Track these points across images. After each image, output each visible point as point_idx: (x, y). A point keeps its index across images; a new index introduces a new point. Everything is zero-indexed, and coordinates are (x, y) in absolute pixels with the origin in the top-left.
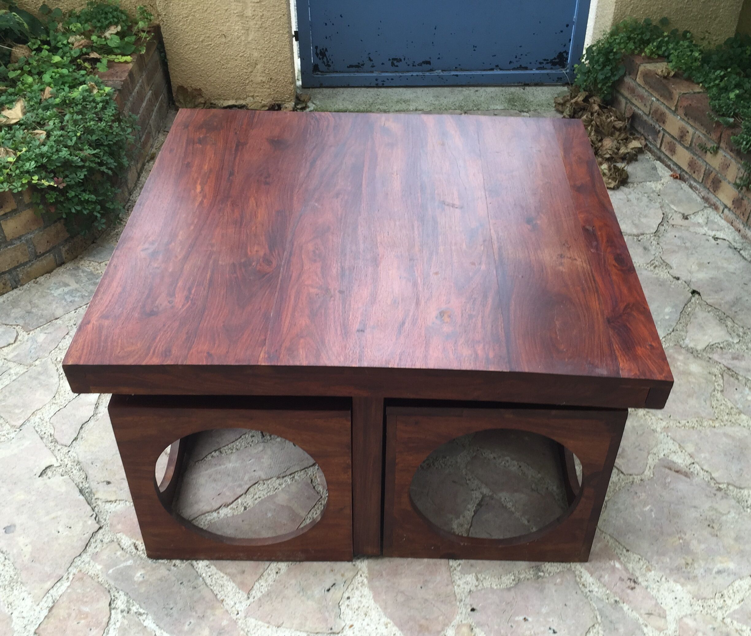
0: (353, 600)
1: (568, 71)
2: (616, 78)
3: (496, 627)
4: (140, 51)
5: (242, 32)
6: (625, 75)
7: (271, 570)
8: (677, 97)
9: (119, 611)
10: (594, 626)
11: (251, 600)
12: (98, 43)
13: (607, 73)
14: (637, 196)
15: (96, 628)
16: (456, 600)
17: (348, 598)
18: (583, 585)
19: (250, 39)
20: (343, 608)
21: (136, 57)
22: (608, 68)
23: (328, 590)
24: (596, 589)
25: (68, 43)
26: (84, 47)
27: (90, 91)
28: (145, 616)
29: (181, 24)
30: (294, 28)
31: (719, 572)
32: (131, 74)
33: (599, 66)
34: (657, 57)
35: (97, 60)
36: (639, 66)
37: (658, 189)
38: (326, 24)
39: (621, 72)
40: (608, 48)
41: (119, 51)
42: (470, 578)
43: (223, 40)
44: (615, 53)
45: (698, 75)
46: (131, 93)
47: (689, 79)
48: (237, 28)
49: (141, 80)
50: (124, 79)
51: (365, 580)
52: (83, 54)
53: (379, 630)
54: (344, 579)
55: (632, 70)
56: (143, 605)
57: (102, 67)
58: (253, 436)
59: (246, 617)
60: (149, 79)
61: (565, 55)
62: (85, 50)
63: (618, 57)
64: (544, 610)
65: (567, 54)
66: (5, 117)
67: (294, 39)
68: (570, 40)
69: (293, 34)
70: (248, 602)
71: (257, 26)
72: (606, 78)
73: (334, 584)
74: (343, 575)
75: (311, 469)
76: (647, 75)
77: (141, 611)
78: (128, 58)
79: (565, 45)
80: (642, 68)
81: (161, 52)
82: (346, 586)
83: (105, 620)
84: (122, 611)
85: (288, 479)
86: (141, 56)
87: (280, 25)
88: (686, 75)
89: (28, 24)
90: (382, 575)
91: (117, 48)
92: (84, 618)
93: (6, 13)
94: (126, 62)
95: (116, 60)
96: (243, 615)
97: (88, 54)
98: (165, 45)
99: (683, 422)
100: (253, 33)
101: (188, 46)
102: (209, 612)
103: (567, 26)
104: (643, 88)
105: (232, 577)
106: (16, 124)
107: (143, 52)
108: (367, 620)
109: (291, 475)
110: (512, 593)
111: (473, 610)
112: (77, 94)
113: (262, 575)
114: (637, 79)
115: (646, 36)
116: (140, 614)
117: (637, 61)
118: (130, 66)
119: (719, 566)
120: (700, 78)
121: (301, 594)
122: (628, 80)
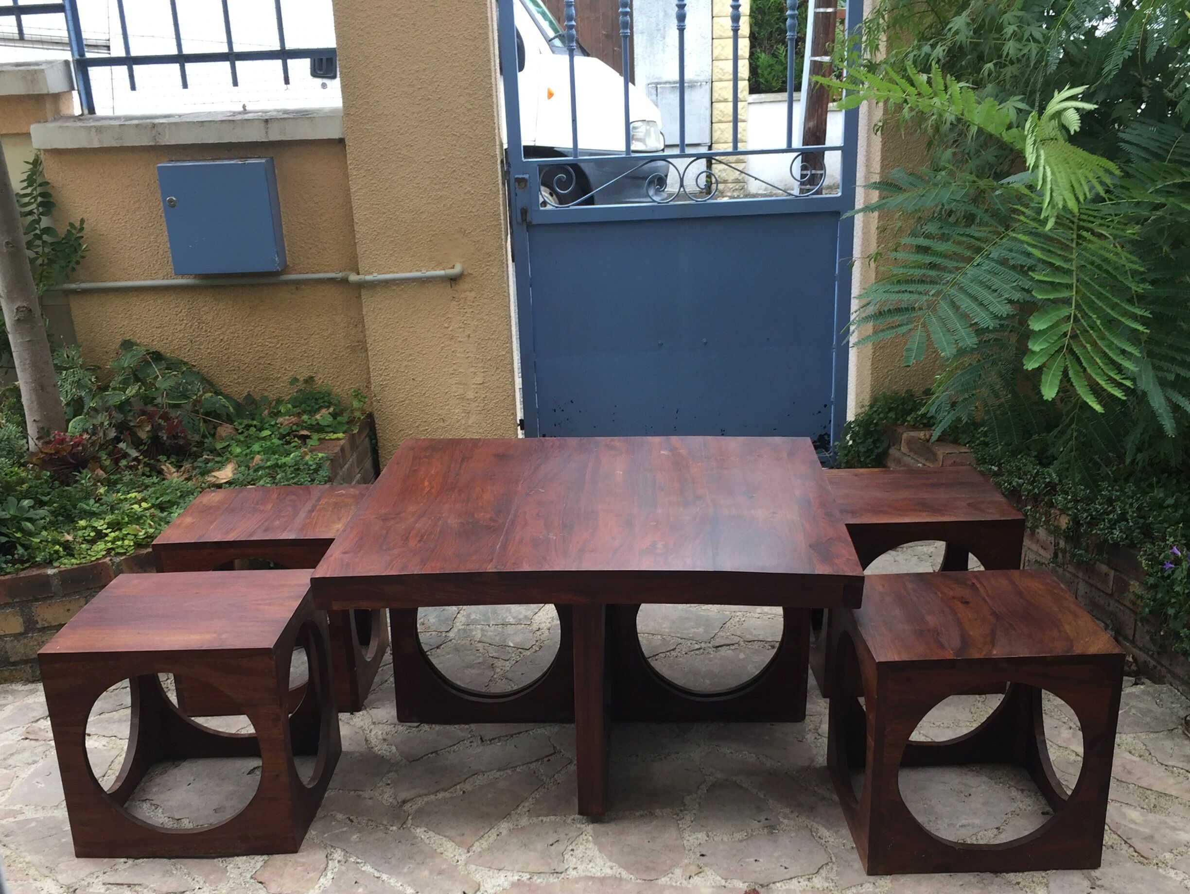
0: (576, 852)
1: (831, 454)
2: (880, 450)
3: (726, 866)
4: (353, 430)
5: (463, 415)
6: (889, 447)
7: (492, 834)
8: (941, 457)
9: (336, 861)
10: (827, 864)
11: (471, 853)
12: (309, 423)
13: (870, 445)
14: (905, 557)
15: (314, 872)
16: (685, 849)
17: (572, 850)
18: (820, 837)
19: (470, 423)
20: (566, 857)
21: (348, 435)
22: (870, 440)
23: (552, 845)
24: (833, 840)
25: (277, 424)
26: (294, 424)
27: (302, 457)
28: (362, 865)
29: (396, 408)
30: (520, 415)
31: (962, 826)
32: (342, 449)
33: (860, 439)
34: (921, 426)
35: (308, 437)
36: (902, 434)
37: (930, 552)
38: (555, 411)
39: (885, 444)
40: (867, 420)
41: (331, 430)
42: (701, 836)
43: (441, 424)
44: (876, 425)
45: (964, 436)
46: (341, 468)
47: (956, 442)
48: (457, 411)
49: (352, 459)
50: (335, 451)
51: (590, 838)
52: (293, 431)
53: (604, 871)
54: (568, 837)
55: (895, 441)
56: (360, 856)
57: (312, 442)
58: (471, 742)
59: (466, 864)
60: (360, 461)
61: (826, 437)
62: (295, 427)
63: (878, 428)
64: (776, 854)
65: (829, 436)
66: (215, 477)
67: (519, 428)
68: (830, 421)
69: (518, 422)
70: (469, 855)
71: (479, 409)
72: (868, 451)
73: (558, 841)
74: (566, 835)
75: (534, 764)
76: (910, 442)
77: (359, 860)
78: (341, 435)
79: (825, 427)
80: (905, 436)
81: (371, 440)
82: (570, 842)
83: (322, 866)
84: (339, 862)
85: (509, 772)
86: (354, 435)
87: (504, 407)
88: (951, 438)
89: (233, 408)
90: (608, 834)
91: (328, 426)
92: (301, 866)
93: (212, 397)
94: (338, 439)
95: (327, 438)
96: (463, 863)
97: (298, 431)
98: (377, 432)
99: (938, 724)
100: (474, 416)
101: (402, 432)
102: (428, 860)
103: (825, 406)
104: (909, 456)
105: (451, 839)
106: (226, 483)
107: (355, 432)
108: (591, 864)
109: (512, 768)
110: (744, 843)
111: (702, 855)
112: (288, 460)
113: (482, 836)
114: (902, 448)
115: (908, 406)
116: (358, 863)
117: (900, 430)
118: (342, 442)
119: (964, 822)
120: (965, 439)
121: (523, 847)
122: (892, 451)
